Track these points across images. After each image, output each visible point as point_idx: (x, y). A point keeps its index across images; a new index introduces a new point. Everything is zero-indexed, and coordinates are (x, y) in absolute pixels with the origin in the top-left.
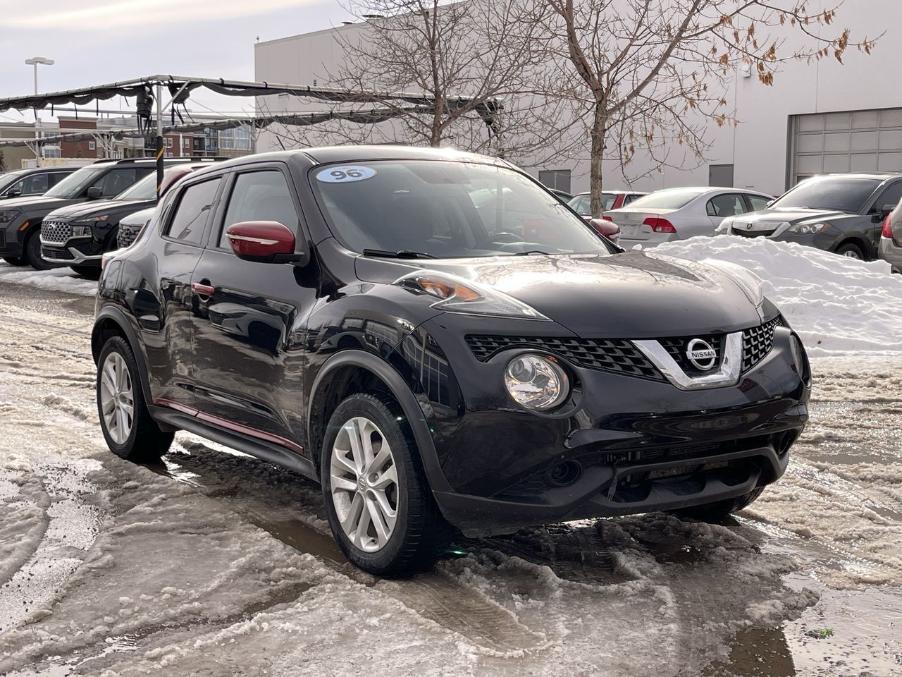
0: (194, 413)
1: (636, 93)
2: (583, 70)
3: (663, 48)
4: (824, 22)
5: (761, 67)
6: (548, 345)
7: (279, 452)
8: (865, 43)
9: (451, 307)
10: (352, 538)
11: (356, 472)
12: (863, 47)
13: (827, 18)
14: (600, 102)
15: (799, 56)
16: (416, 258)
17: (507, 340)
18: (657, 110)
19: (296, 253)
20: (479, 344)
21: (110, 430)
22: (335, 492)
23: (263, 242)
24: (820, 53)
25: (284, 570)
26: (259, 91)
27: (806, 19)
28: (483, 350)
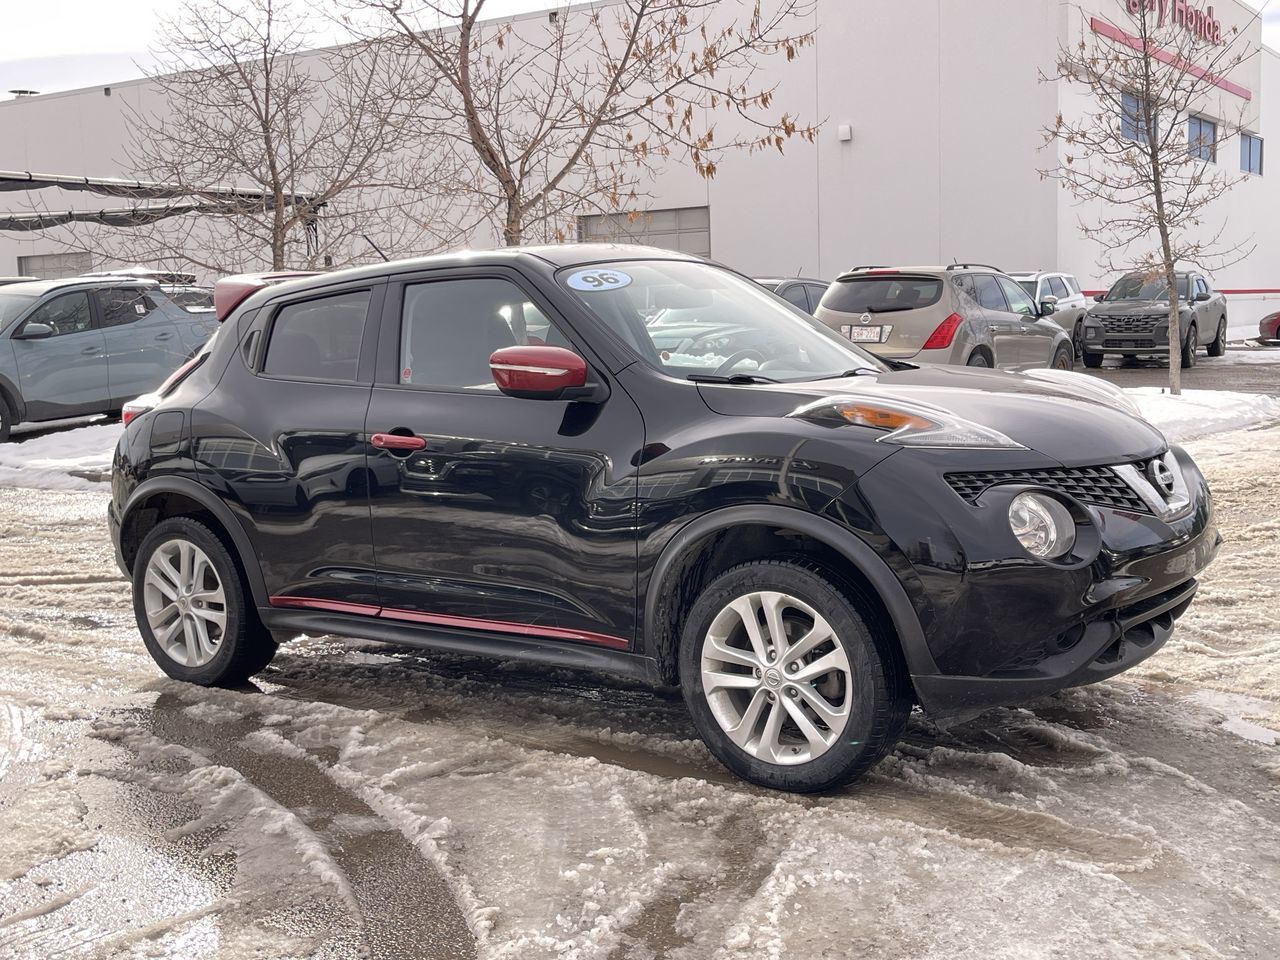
0: (373, 611)
1: (552, 186)
2: (489, 159)
3: (583, 132)
4: (762, 106)
5: (697, 157)
6: (1037, 479)
7: (560, 650)
8: (808, 130)
9: (910, 441)
10: (751, 749)
11: (757, 663)
12: (806, 134)
13: (765, 101)
14: (514, 196)
15: (740, 145)
16: (753, 382)
17: (990, 477)
18: (580, 206)
19: (587, 385)
20: (962, 484)
21: (168, 649)
22: (710, 694)
23: (549, 372)
24: (763, 141)
25: (693, 803)
26: (18, 183)
27: (744, 101)
28: (969, 491)
